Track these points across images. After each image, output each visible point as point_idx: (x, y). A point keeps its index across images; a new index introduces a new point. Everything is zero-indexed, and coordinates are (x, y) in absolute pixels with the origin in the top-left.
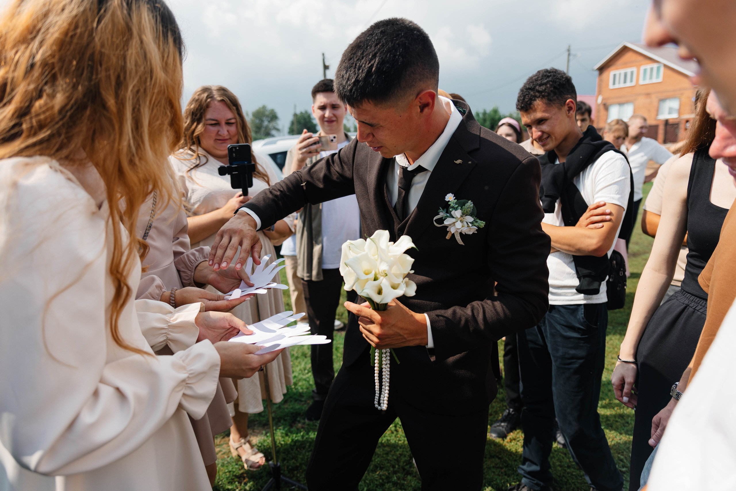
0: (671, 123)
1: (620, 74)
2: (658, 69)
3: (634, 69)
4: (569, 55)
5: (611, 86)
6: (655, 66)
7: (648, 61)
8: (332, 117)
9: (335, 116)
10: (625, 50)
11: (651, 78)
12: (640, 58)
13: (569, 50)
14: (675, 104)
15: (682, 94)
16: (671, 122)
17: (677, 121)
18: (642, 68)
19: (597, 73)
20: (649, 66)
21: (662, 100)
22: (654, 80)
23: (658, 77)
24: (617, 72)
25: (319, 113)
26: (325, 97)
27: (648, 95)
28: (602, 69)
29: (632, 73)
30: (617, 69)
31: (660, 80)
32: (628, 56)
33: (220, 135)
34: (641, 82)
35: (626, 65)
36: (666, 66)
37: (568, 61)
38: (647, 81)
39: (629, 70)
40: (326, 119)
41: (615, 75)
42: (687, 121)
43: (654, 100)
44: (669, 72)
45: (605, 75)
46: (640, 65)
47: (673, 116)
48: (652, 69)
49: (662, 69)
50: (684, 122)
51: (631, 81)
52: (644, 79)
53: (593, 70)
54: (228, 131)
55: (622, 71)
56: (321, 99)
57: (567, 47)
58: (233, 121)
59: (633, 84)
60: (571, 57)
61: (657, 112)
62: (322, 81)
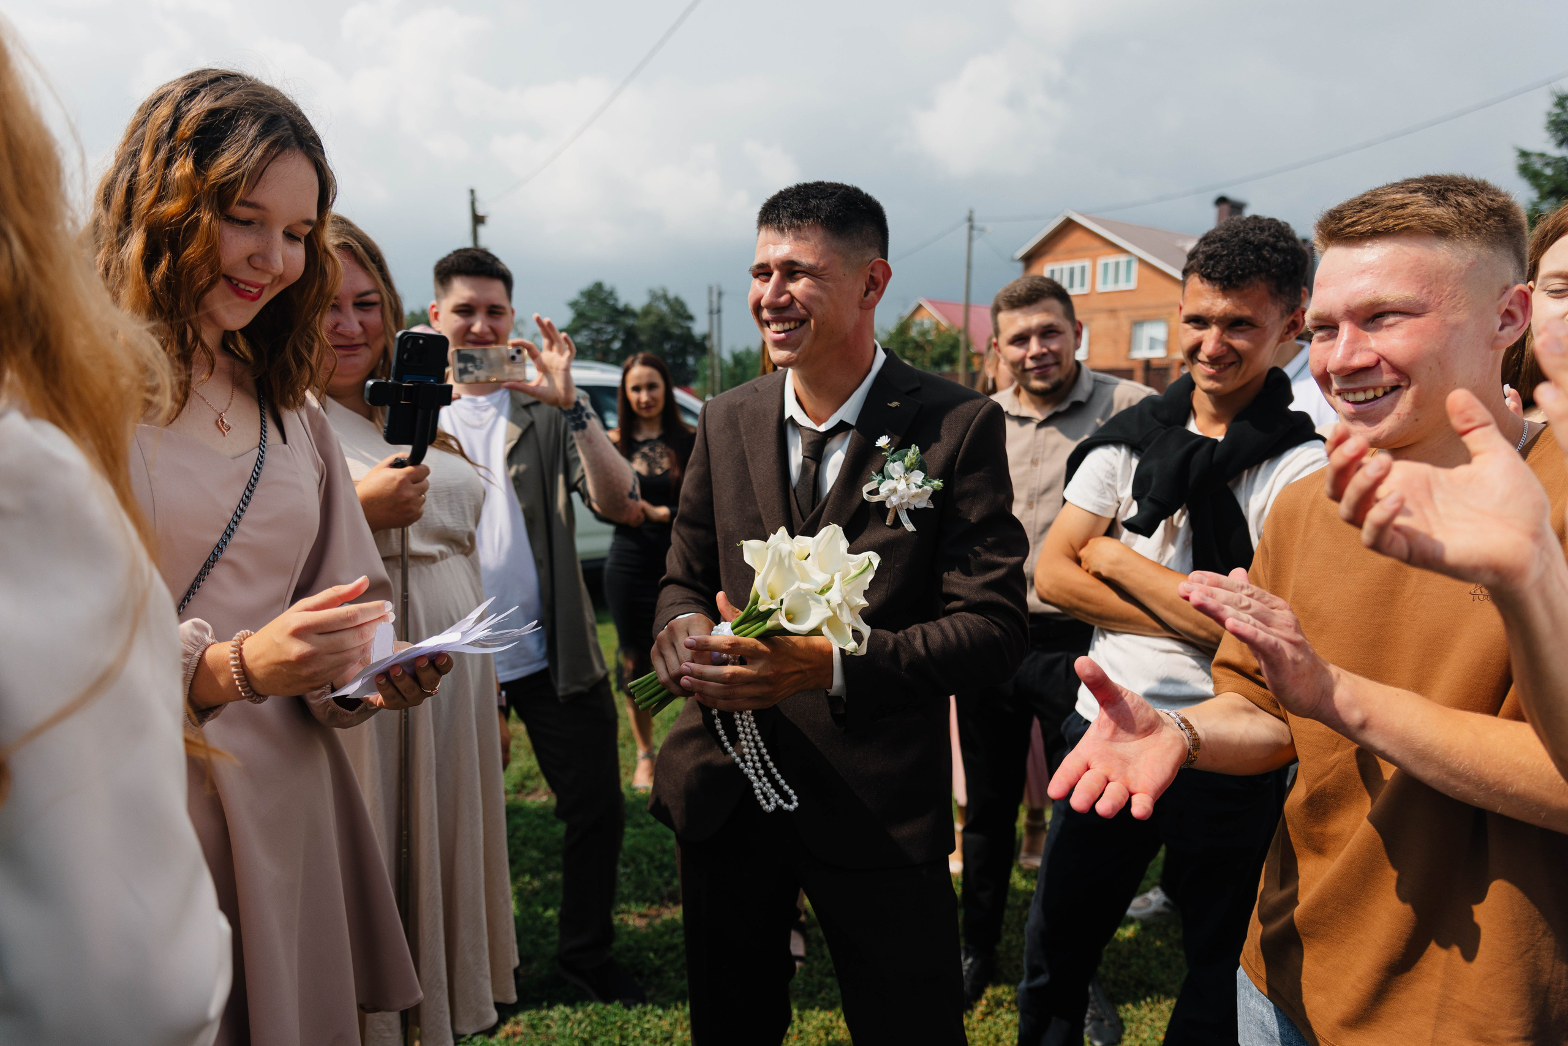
0: (1154, 367)
1: (1062, 271)
2: (1129, 263)
3: (1087, 263)
4: (971, 228)
6: (1123, 259)
7: (1108, 249)
8: (487, 334)
9: (494, 331)
10: (1068, 226)
11: (1116, 280)
12: (1096, 243)
13: (970, 219)
14: (1158, 331)
15: (1171, 313)
16: (1155, 364)
17: (1166, 362)
18: (1101, 262)
19: (1022, 265)
20: (1112, 259)
21: (1138, 323)
22: (1123, 286)
23: (1128, 279)
24: (1057, 266)
25: (457, 321)
26: (473, 288)
27: (1112, 312)
28: (1030, 259)
29: (1083, 269)
30: (1057, 260)
31: (1132, 285)
32: (1074, 239)
33: (340, 335)
34: (1100, 288)
35: (1072, 254)
36: (1141, 261)
37: (970, 239)
38: (1110, 287)
39: (1077, 264)
40: (471, 337)
43: (1124, 321)
44: (1147, 273)
46: (1097, 256)
47: (1159, 353)
48: (1117, 264)
49: (1135, 266)
50: (1176, 365)
51: (1082, 284)
52: (1105, 282)
53: (1013, 260)
54: (361, 324)
55: (1066, 264)
56: (461, 290)
58: (374, 297)
59: (1086, 290)
60: (975, 233)
61: (1130, 344)
62: (466, 250)
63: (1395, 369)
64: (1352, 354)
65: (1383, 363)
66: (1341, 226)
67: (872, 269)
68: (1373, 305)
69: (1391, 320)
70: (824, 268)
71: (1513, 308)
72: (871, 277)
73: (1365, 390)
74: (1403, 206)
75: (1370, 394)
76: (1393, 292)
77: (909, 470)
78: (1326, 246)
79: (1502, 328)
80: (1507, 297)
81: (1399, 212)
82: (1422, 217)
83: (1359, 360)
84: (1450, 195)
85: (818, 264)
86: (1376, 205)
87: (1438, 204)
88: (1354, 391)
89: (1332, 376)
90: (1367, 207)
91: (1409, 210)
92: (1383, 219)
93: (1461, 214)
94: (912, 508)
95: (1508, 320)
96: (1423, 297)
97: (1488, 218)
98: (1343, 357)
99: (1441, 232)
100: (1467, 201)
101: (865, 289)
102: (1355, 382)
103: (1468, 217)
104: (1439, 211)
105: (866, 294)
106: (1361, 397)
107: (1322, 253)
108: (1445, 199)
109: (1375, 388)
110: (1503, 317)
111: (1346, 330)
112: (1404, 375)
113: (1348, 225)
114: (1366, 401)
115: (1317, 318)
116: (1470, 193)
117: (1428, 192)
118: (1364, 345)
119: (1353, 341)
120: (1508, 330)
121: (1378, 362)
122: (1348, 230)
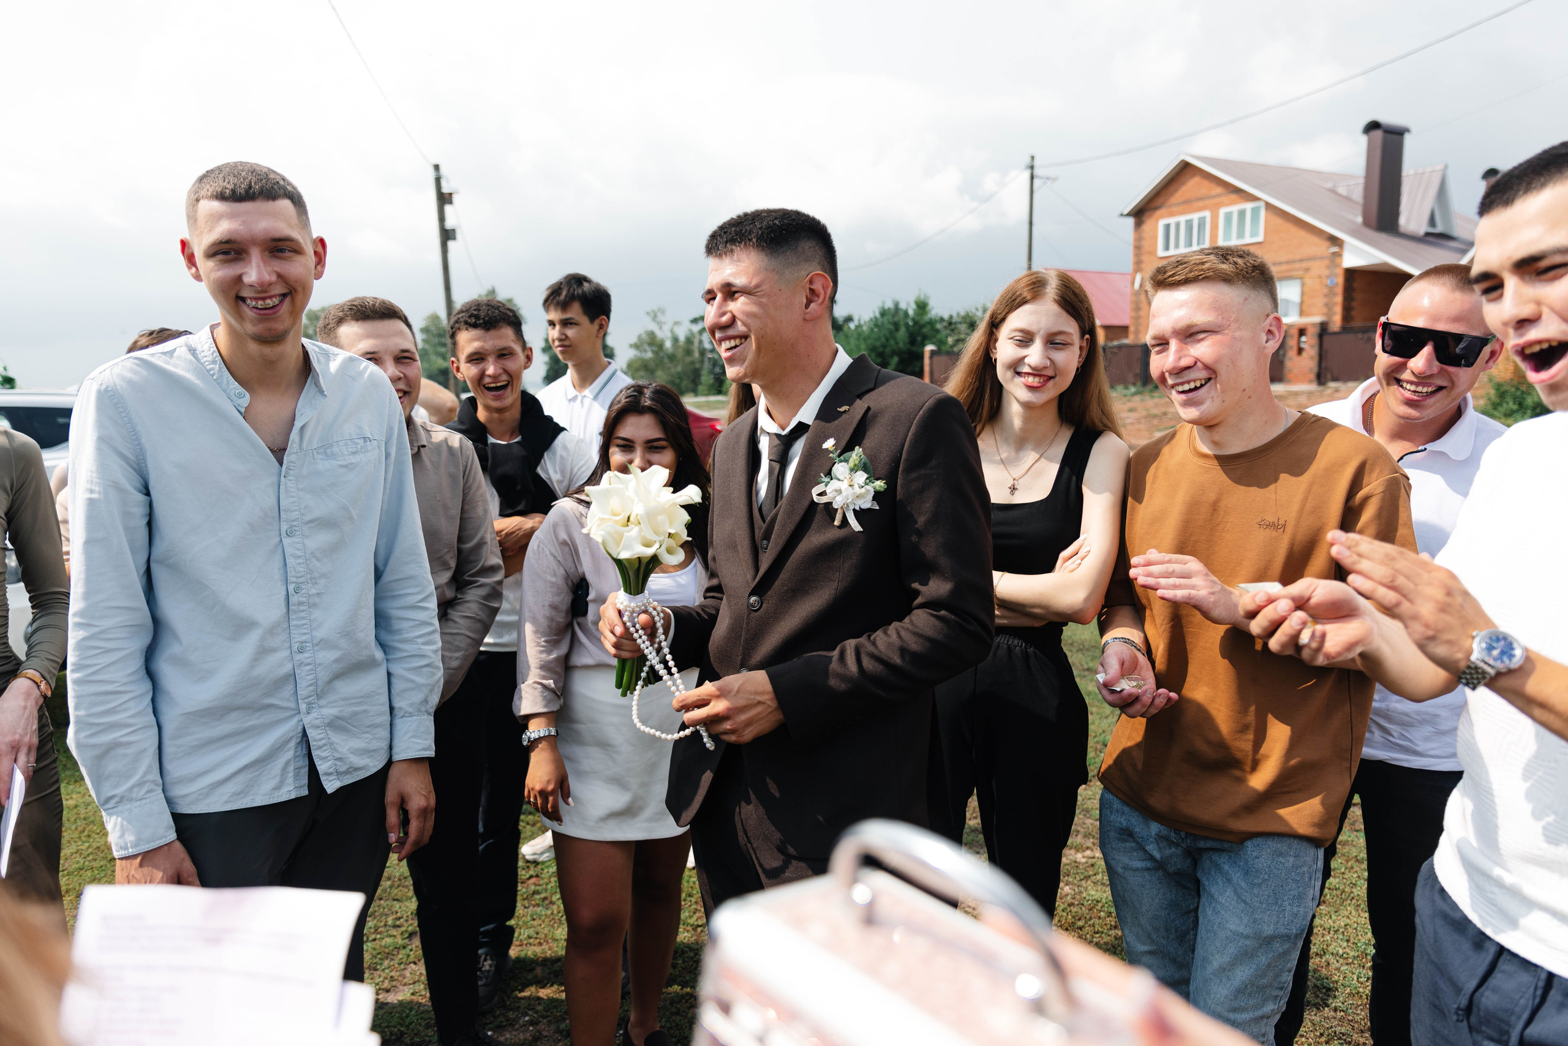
1: (1178, 225)
2: (1255, 211)
3: (1207, 214)
4: (1032, 177)
5: (1161, 253)
6: (1248, 206)
7: (1233, 196)
10: (1184, 170)
11: (1241, 232)
12: (1219, 190)
13: (1031, 167)
14: (1291, 292)
15: (1307, 270)
18: (1223, 212)
19: (1131, 221)
20: (1236, 207)
22: (1248, 237)
23: (1254, 229)
24: (1172, 221)
28: (1140, 213)
29: (1202, 222)
30: (1171, 213)
31: (1260, 238)
32: (1191, 186)
35: (1189, 205)
36: (1268, 206)
37: (1032, 192)
39: (1195, 217)
41: (1168, 227)
42: (1302, 332)
44: (1278, 221)
45: (1147, 227)
46: (1219, 205)
48: (1242, 214)
49: (1263, 213)
50: (1295, 332)
51: (1201, 240)
52: (1227, 234)
53: (1122, 215)
55: (1182, 219)
57: (1028, 160)
63: (1207, 367)
64: (1180, 359)
65: (1199, 364)
66: (1166, 276)
67: (811, 282)
68: (1189, 327)
69: (1202, 336)
70: (757, 286)
71: (1272, 328)
72: (812, 290)
73: (1188, 382)
74: (1203, 263)
75: (1192, 385)
76: (1202, 318)
77: (853, 470)
78: (1156, 291)
79: (1267, 342)
80: (1268, 321)
81: (1201, 267)
82: (1215, 270)
83: (1184, 362)
84: (1230, 257)
85: (750, 283)
86: (1185, 263)
87: (1223, 263)
88: (1182, 384)
89: (1167, 375)
90: (1181, 264)
91: (1207, 266)
92: (1191, 271)
93: (1237, 268)
94: (857, 508)
95: (1270, 337)
96: (1219, 320)
97: (1253, 271)
98: (1174, 361)
99: (1226, 279)
100: (1240, 261)
101: (805, 301)
102: (1182, 378)
103: (1241, 270)
104: (1224, 266)
105: (807, 306)
106: (1186, 387)
107: (1154, 296)
108: (1227, 260)
109: (1195, 381)
110: (1267, 334)
111: (1174, 344)
112: (1212, 374)
113: (1170, 276)
114: (1190, 391)
115: (1155, 338)
116: (1240, 256)
117: (1216, 254)
118: (1186, 352)
119: (1178, 351)
120: (1270, 343)
121: (1196, 363)
122: (1170, 279)
